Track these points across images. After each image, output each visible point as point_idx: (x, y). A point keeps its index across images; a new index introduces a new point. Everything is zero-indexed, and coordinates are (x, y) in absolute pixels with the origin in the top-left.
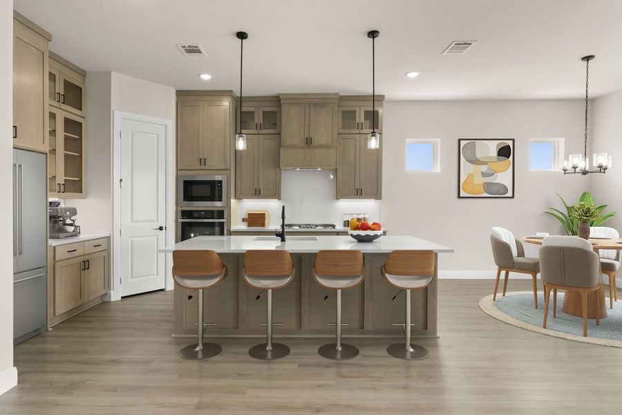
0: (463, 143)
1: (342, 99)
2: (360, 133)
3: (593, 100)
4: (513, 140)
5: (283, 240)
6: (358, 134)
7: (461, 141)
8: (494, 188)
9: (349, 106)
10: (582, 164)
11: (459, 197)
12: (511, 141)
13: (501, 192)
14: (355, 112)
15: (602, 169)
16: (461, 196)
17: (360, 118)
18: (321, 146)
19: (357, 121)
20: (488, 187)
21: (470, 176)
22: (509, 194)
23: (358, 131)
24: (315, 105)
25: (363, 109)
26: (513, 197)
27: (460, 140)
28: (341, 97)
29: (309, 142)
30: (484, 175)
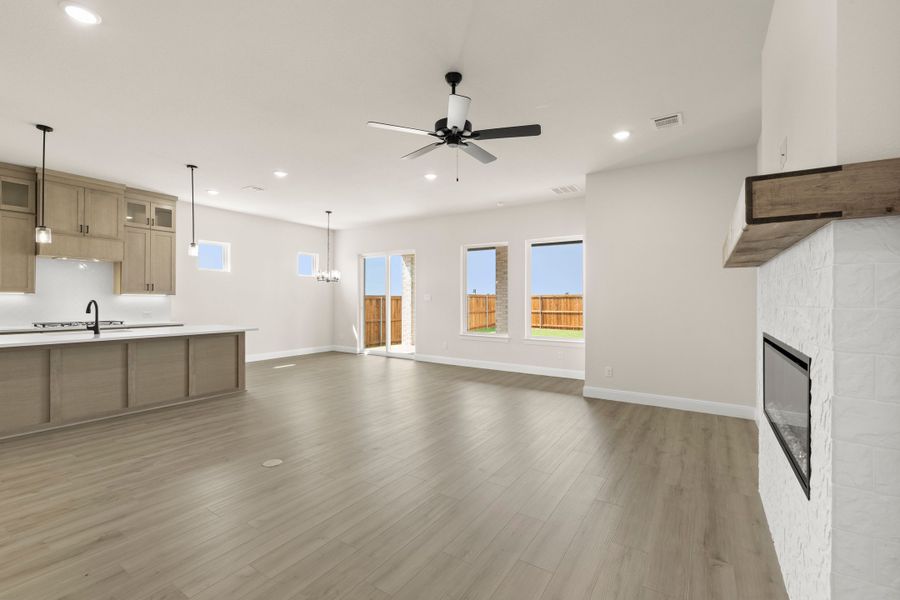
1: (130, 190)
2: (150, 229)
3: (334, 231)
5: (97, 332)
9: (138, 200)
10: (326, 275)
14: (144, 207)
15: (336, 280)
17: (151, 214)
18: (100, 237)
19: (148, 216)
23: (148, 227)
24: (93, 190)
25: (154, 206)
28: (127, 188)
29: (84, 230)
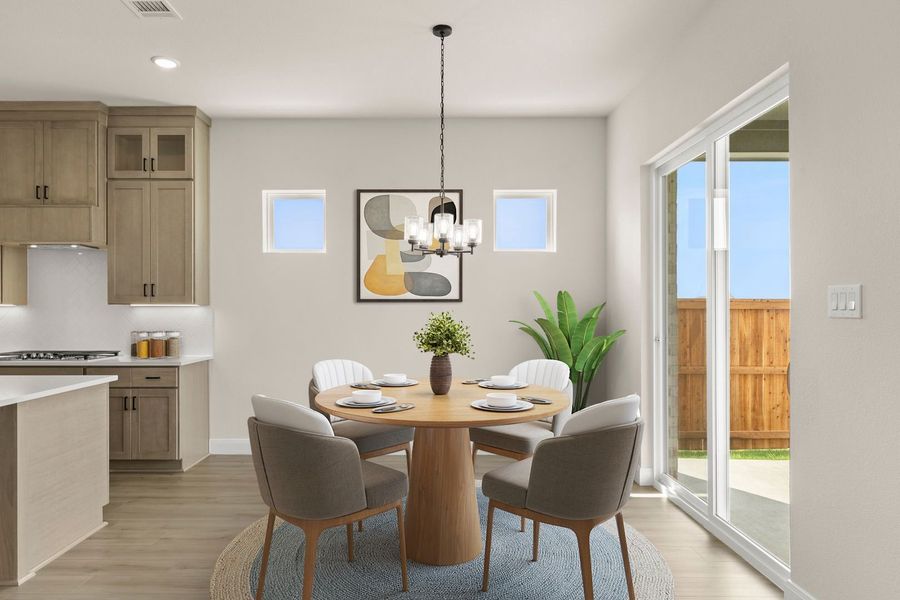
0: (365, 198)
1: (114, 113)
2: (150, 179)
4: (460, 192)
6: (146, 179)
7: (362, 194)
8: (426, 283)
9: (127, 127)
11: (359, 300)
12: (457, 195)
13: (437, 289)
14: (139, 138)
16: (362, 297)
17: (150, 149)
18: (66, 203)
19: (145, 154)
20: (413, 280)
21: (379, 261)
22: (454, 294)
23: (146, 175)
24: (56, 123)
25: (156, 132)
26: (460, 300)
27: (359, 192)
29: (42, 193)
30: (405, 258)
